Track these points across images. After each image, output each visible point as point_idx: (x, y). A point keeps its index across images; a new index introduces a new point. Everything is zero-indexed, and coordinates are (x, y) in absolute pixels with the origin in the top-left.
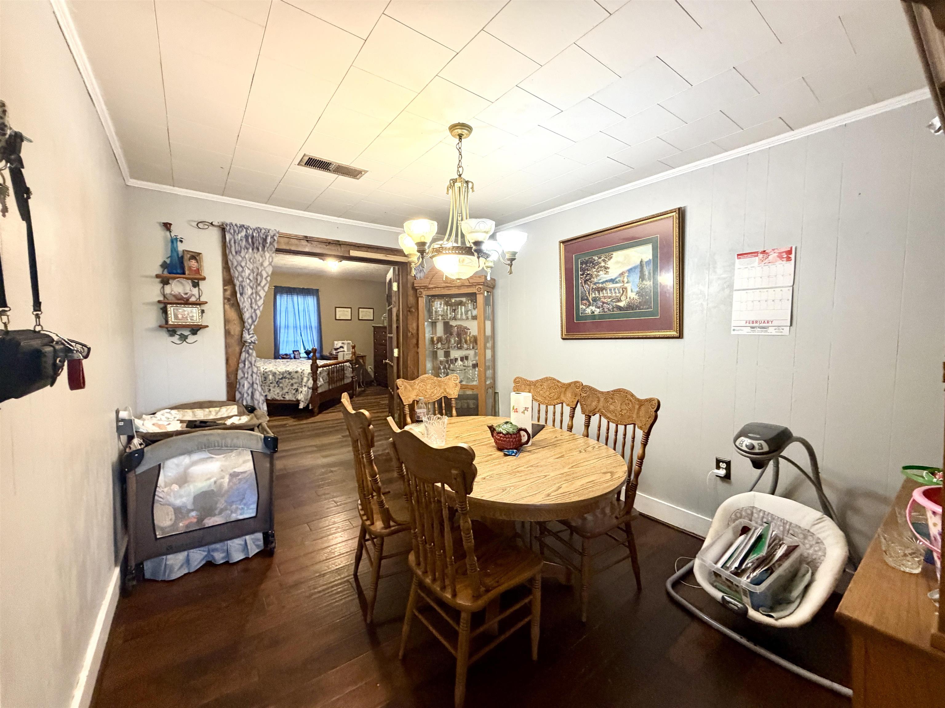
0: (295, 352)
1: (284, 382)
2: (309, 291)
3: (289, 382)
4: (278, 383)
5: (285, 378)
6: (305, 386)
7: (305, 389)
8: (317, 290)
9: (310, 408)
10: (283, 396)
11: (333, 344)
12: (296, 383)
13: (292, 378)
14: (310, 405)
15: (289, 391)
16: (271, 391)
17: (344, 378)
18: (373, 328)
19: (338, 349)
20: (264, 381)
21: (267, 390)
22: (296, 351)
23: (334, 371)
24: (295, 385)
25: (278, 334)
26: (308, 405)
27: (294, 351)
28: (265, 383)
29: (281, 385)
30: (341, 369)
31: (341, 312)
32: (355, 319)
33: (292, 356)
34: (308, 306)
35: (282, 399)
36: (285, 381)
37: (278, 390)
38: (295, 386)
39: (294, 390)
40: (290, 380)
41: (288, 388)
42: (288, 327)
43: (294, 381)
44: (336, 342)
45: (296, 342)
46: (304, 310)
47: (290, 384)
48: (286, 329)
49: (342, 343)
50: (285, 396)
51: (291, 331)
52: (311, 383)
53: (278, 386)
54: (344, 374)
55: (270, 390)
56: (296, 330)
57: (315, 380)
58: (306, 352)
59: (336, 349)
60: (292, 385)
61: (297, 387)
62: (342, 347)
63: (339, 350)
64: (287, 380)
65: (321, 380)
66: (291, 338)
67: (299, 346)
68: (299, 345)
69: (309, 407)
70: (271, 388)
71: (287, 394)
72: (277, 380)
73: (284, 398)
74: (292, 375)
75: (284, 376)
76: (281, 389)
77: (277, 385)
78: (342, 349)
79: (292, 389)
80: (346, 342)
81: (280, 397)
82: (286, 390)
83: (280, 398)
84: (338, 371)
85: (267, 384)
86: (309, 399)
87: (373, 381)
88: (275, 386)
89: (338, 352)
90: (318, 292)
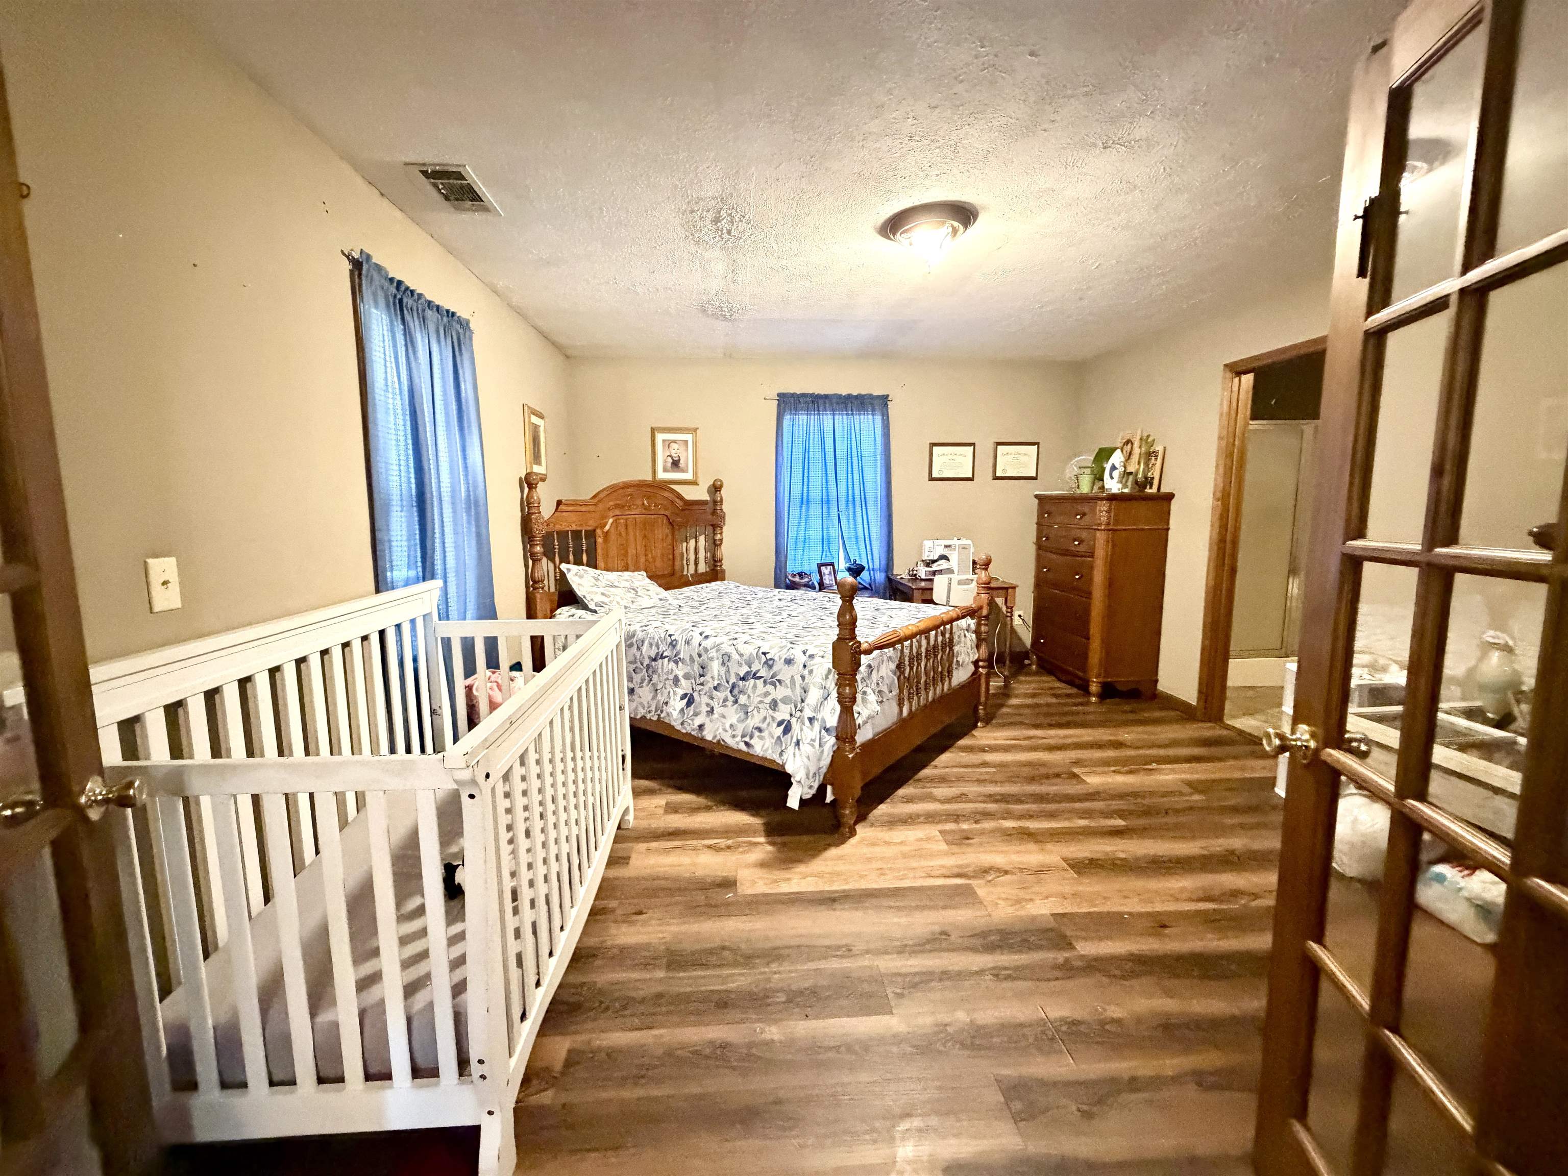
0: (823, 568)
1: (750, 691)
2: (862, 403)
3: (767, 694)
4: (736, 691)
5: (755, 677)
6: (811, 720)
7: (809, 733)
8: (884, 400)
9: (829, 798)
10: (747, 739)
11: (921, 546)
12: (786, 700)
13: (775, 682)
14: (829, 788)
15: (764, 726)
16: (716, 716)
17: (950, 672)
18: (1036, 501)
19: (934, 561)
20: (701, 676)
21: (705, 709)
22: (826, 565)
23: (919, 654)
24: (781, 706)
25: (786, 521)
26: (822, 789)
27: (820, 566)
28: (702, 684)
29: (743, 699)
30: (944, 644)
31: (944, 459)
32: (984, 474)
33: (815, 579)
34: (859, 445)
35: (743, 747)
36: (755, 686)
37: (732, 715)
38: (783, 713)
39: (779, 724)
40: (769, 688)
41: (763, 713)
42: (808, 501)
43: (779, 693)
44: (928, 544)
45: (825, 541)
46: (849, 457)
47: (768, 700)
48: (804, 507)
49: (946, 546)
50: (752, 742)
51: (815, 510)
52: (831, 714)
53: (736, 702)
54: (952, 655)
55: (712, 711)
56: (828, 508)
57: (847, 704)
58: (849, 569)
59: (928, 564)
60: (774, 705)
61: (787, 717)
62: (944, 557)
63: (935, 567)
64: (760, 683)
65: (872, 698)
66: (815, 533)
67: (834, 553)
68: (833, 547)
69: (824, 796)
70: (715, 704)
71: (757, 733)
72: (733, 680)
73: (747, 744)
74: (775, 668)
75: (754, 669)
76: (742, 715)
77: (731, 699)
78: (943, 564)
79: (773, 718)
80: (954, 542)
81: (738, 739)
82: (754, 721)
83: (735, 743)
84: (932, 651)
85: (706, 688)
86: (824, 770)
87: (1026, 655)
88: (725, 700)
89: (934, 573)
90: (886, 405)
